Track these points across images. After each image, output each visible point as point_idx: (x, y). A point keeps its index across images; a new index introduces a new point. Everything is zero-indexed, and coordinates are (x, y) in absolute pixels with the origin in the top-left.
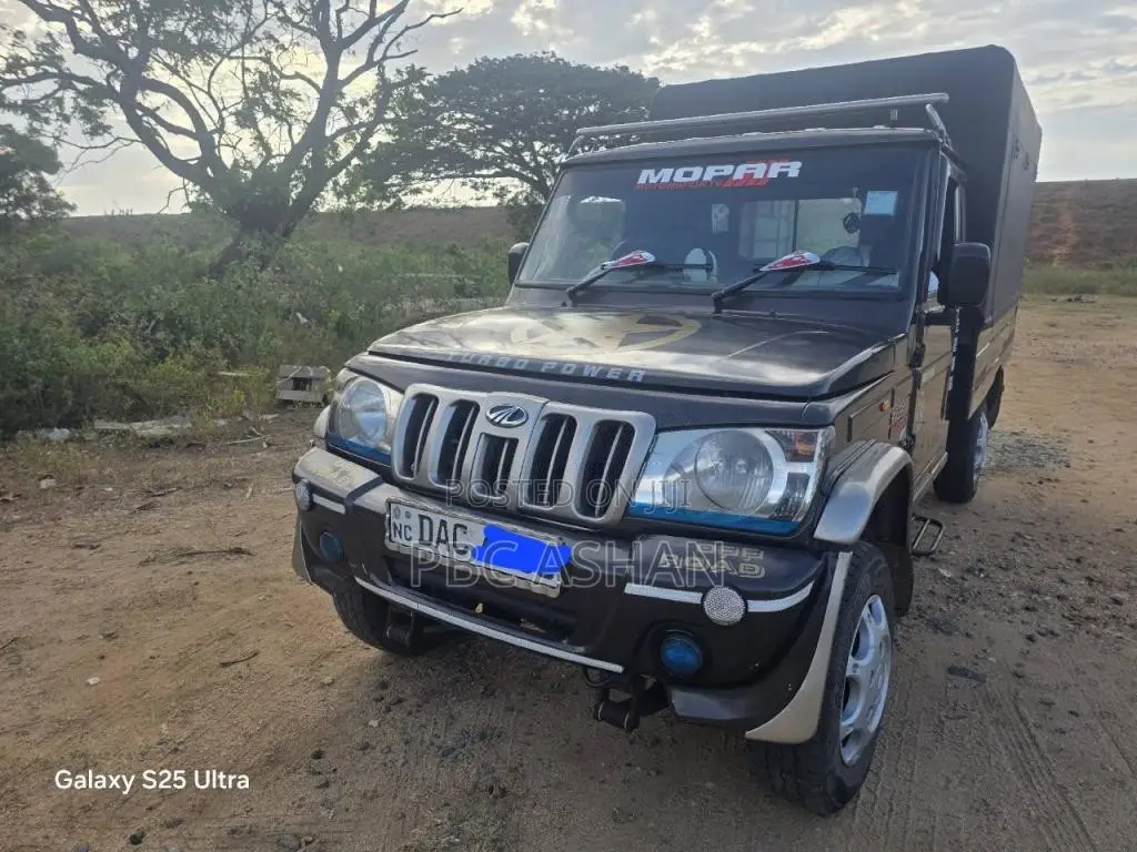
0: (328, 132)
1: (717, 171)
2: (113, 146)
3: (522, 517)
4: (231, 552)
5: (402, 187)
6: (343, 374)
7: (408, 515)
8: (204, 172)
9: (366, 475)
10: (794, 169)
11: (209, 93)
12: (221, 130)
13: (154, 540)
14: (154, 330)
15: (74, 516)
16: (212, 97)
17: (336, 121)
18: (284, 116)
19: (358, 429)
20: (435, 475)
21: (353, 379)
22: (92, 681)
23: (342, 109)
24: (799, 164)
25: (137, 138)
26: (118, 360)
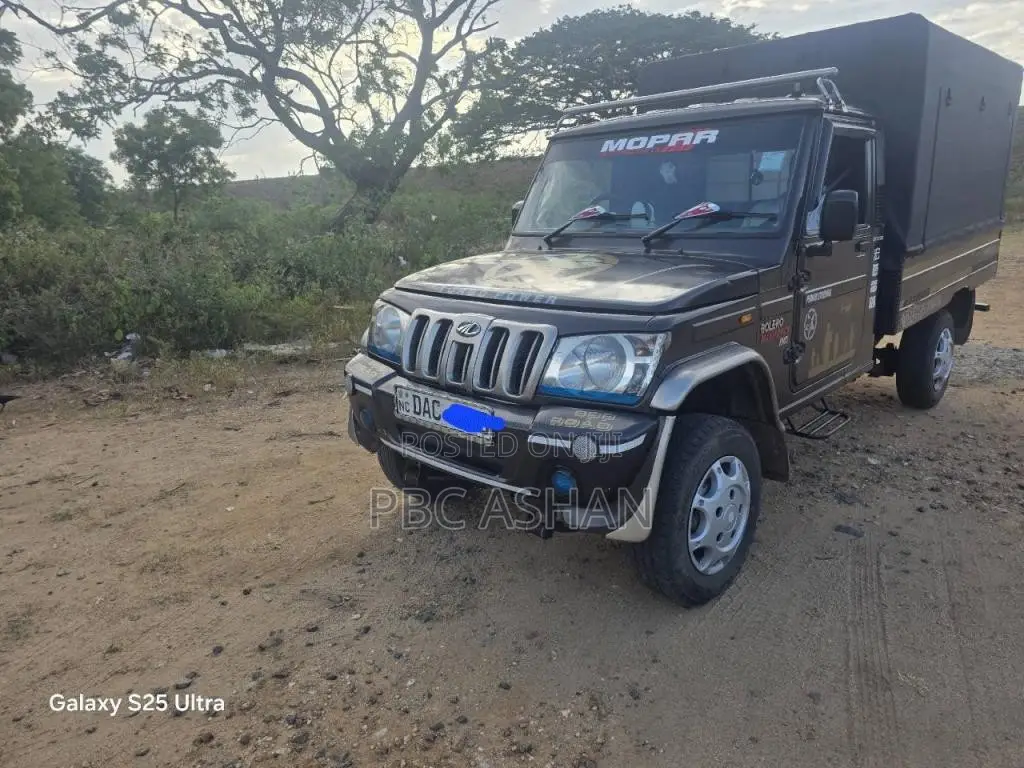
0: (424, 101)
1: (658, 140)
2: (259, 125)
3: (477, 396)
4: (326, 434)
5: (495, 142)
6: (379, 303)
7: (407, 395)
8: (328, 143)
9: (385, 370)
10: (712, 136)
11: (329, 76)
12: (339, 105)
13: (276, 426)
14: (287, 274)
15: (227, 409)
16: (332, 80)
17: (431, 91)
18: (391, 89)
19: (387, 340)
20: (427, 370)
21: (383, 306)
22: (229, 509)
23: (436, 80)
24: (716, 132)
25: (276, 118)
26: (260, 297)
